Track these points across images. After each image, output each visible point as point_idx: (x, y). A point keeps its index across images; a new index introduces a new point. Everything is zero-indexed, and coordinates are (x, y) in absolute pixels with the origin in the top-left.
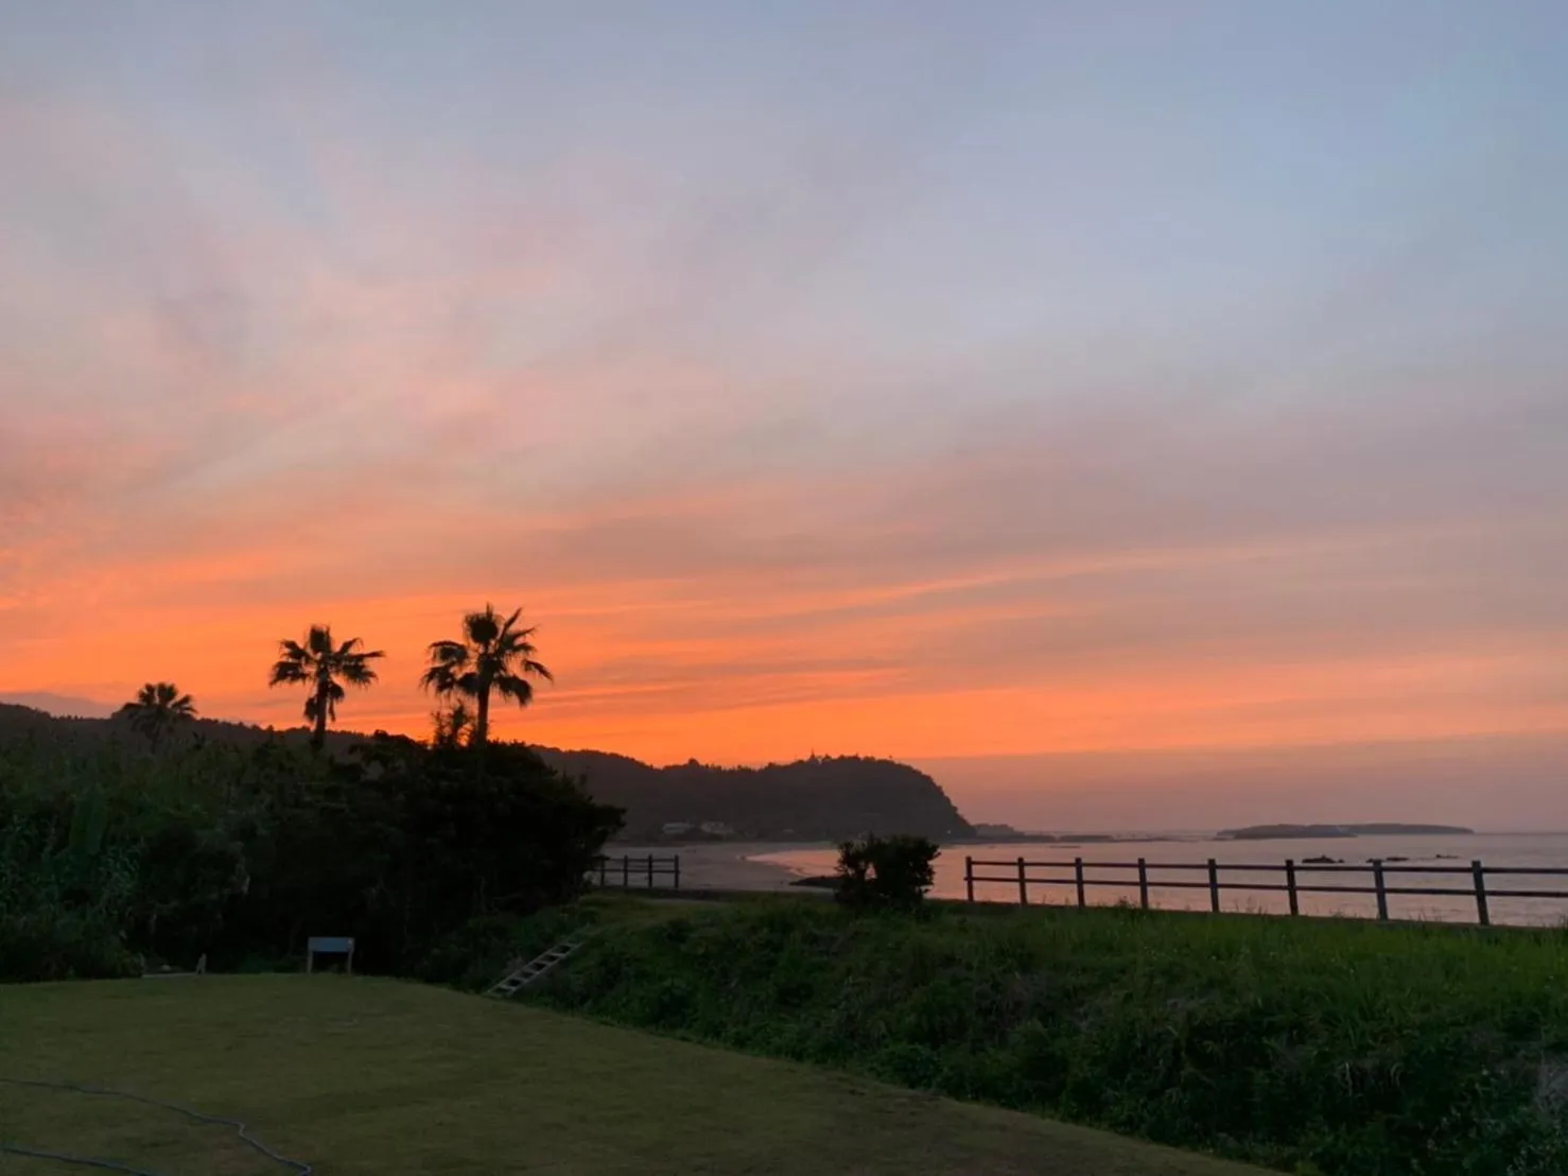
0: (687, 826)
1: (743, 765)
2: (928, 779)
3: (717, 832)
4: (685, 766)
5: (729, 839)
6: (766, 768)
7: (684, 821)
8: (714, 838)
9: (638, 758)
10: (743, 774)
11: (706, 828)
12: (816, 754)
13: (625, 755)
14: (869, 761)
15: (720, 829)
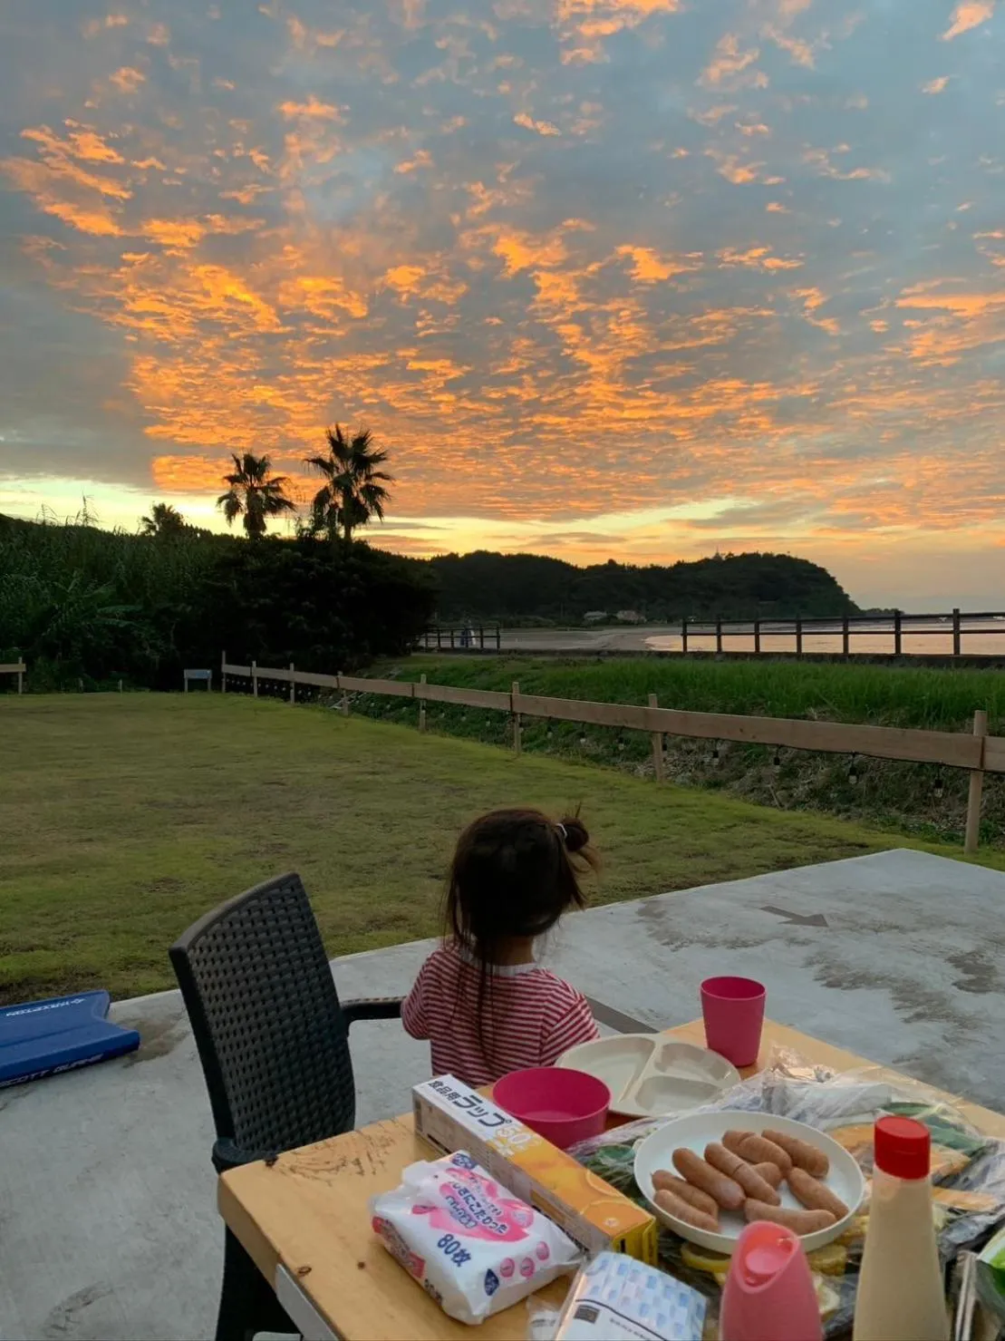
0: (605, 614)
1: (655, 564)
2: (822, 571)
3: (631, 619)
4: (605, 565)
5: (639, 624)
6: (675, 566)
7: (603, 611)
8: (627, 624)
9: (564, 560)
10: (655, 570)
11: (621, 615)
12: (720, 552)
13: (554, 557)
14: (768, 557)
15: (631, 615)
